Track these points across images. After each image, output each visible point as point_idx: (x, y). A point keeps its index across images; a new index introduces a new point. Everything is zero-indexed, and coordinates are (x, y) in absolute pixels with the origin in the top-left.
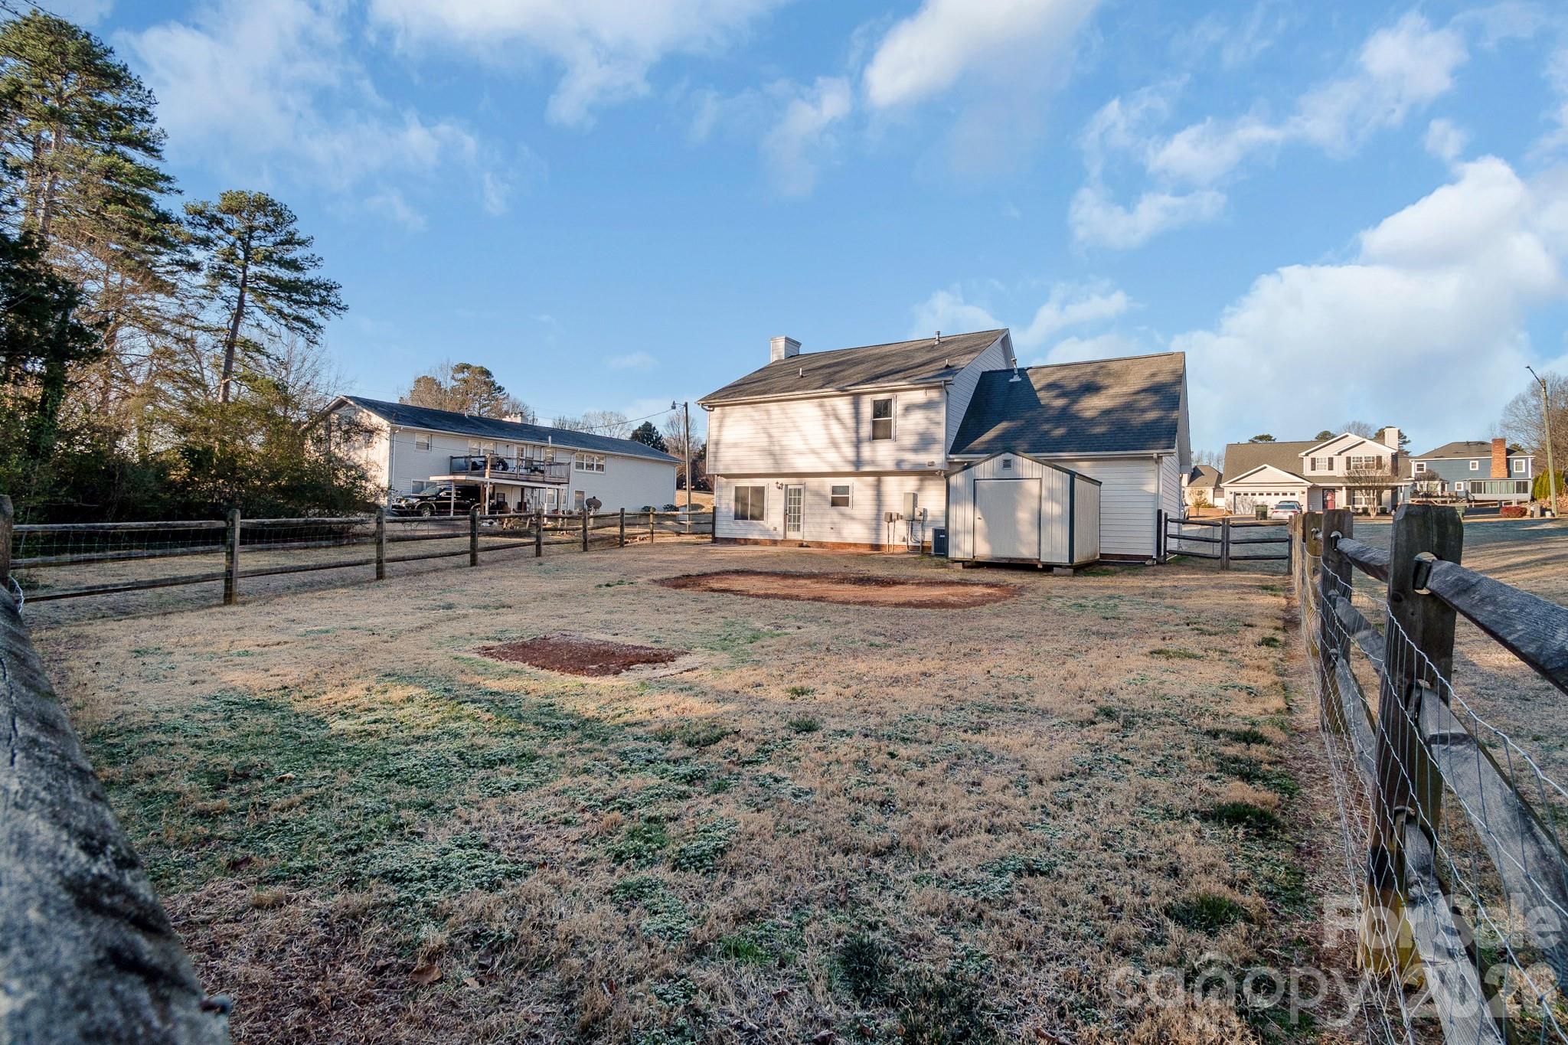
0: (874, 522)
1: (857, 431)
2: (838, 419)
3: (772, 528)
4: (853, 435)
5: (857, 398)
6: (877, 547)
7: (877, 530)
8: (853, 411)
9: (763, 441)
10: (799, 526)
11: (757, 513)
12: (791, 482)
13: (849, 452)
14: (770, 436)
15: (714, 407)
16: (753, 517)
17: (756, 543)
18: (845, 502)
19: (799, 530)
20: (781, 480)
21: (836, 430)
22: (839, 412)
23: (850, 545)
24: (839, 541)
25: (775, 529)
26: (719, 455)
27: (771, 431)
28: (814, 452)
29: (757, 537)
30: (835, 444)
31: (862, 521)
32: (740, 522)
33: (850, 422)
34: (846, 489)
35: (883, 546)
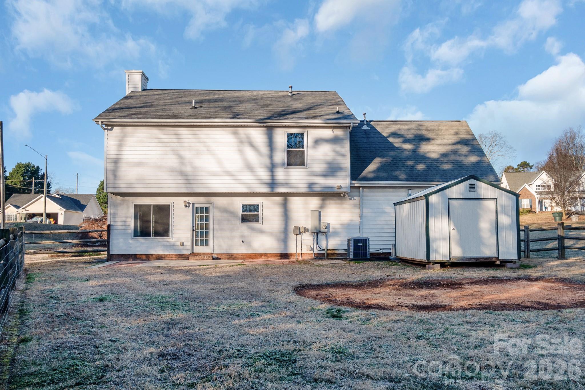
0: (282, 235)
1: (271, 157)
2: (252, 145)
3: (178, 243)
4: (267, 161)
5: (270, 129)
6: (285, 256)
7: (285, 240)
8: (266, 141)
9: (172, 161)
10: (207, 240)
11: (160, 229)
12: (200, 202)
13: (264, 175)
14: (181, 158)
15: (112, 126)
16: (157, 234)
17: (160, 258)
18: (256, 219)
19: (207, 244)
20: (188, 199)
21: (251, 155)
22: (254, 141)
23: (261, 255)
24: (250, 252)
25: (182, 244)
26: (119, 173)
27: (182, 153)
28: (229, 173)
29: (161, 253)
30: (250, 168)
31: (271, 234)
32: (141, 239)
33: (264, 149)
34: (256, 208)
35: (291, 254)
